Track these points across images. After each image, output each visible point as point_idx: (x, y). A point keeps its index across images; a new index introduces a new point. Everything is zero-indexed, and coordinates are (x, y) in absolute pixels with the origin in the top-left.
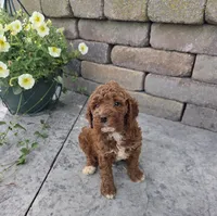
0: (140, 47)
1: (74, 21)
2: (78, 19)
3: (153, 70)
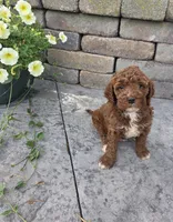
0: (111, 37)
2: (45, 10)
3: (123, 55)
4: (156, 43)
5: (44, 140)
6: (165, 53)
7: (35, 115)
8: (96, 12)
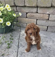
0: (35, 13)
1: (15, 7)
2: (17, 6)
3: (39, 19)
4: (49, 15)
5: (13, 43)
6: (52, 17)
7: (12, 37)
8: (30, 6)
